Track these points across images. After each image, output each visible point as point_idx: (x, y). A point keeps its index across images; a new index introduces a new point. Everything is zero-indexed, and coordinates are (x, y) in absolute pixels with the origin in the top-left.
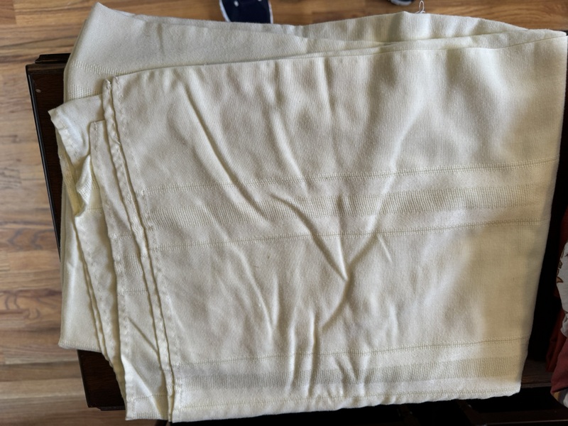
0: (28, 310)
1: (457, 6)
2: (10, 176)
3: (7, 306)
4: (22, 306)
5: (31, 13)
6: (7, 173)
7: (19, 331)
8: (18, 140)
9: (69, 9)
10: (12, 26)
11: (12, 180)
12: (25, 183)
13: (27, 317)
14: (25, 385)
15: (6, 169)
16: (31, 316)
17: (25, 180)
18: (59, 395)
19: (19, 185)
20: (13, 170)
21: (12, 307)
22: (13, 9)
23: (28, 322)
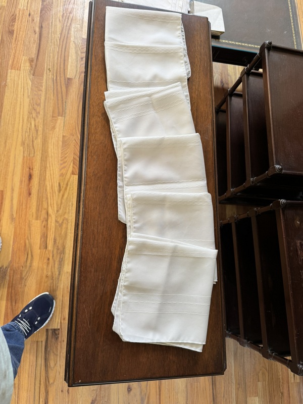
1: (46, 173)
9: (18, 398)
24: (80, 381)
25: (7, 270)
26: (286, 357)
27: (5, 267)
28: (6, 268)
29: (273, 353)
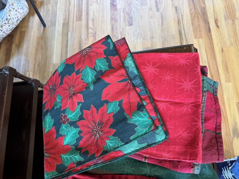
0: (88, 40)
2: (138, 36)
3: (90, 33)
4: (90, 39)
5: (199, 44)
6: (139, 35)
7: (81, 37)
8: (152, 39)
10: (193, 38)
11: (137, 36)
12: (136, 41)
13: (86, 40)
14: (60, 38)
15: (141, 35)
16: (86, 41)
17: (137, 41)
18: (55, 50)
19: (135, 38)
20: (140, 37)
21: (90, 35)
22: (199, 38)
23: (84, 40)
24: (185, 48)
25: (233, 135)
26: (22, 81)
27: (236, 138)
28: (234, 137)
29: (30, 83)
